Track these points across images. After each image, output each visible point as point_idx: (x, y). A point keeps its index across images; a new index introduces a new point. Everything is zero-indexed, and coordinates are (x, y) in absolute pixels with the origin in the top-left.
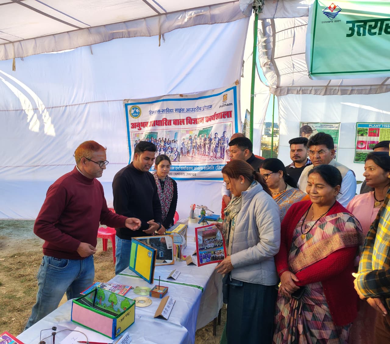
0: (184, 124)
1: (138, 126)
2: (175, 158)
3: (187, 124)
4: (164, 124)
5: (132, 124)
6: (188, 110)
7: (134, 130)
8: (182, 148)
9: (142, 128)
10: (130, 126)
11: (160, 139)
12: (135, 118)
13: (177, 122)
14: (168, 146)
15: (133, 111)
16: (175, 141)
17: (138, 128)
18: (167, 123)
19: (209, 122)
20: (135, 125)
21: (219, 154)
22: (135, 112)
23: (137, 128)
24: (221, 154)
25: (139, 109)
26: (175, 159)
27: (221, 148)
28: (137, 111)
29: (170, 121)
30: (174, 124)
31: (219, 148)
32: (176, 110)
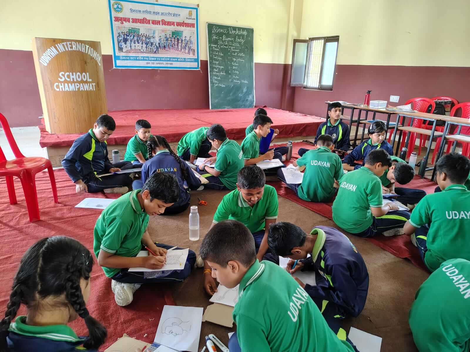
0: (160, 24)
1: (120, 20)
2: (155, 50)
3: (162, 25)
4: (145, 23)
5: (115, 17)
6: (162, 14)
7: (117, 23)
8: (159, 43)
9: (124, 22)
10: (113, 19)
11: (142, 34)
12: (118, 12)
13: (155, 22)
14: (149, 40)
15: (115, 6)
16: (153, 37)
17: (121, 22)
18: (147, 22)
19: (179, 27)
20: (118, 19)
21: (187, 51)
22: (118, 7)
23: (119, 21)
24: (188, 51)
25: (121, 5)
26: (155, 52)
27: (188, 47)
28: (119, 6)
29: (149, 21)
30: (152, 23)
31: (187, 47)
32: (154, 13)
